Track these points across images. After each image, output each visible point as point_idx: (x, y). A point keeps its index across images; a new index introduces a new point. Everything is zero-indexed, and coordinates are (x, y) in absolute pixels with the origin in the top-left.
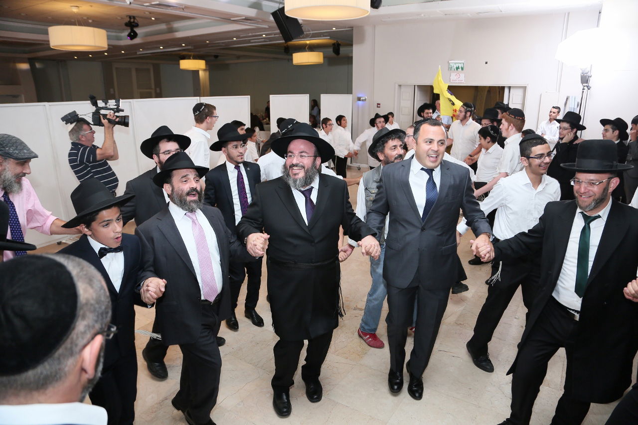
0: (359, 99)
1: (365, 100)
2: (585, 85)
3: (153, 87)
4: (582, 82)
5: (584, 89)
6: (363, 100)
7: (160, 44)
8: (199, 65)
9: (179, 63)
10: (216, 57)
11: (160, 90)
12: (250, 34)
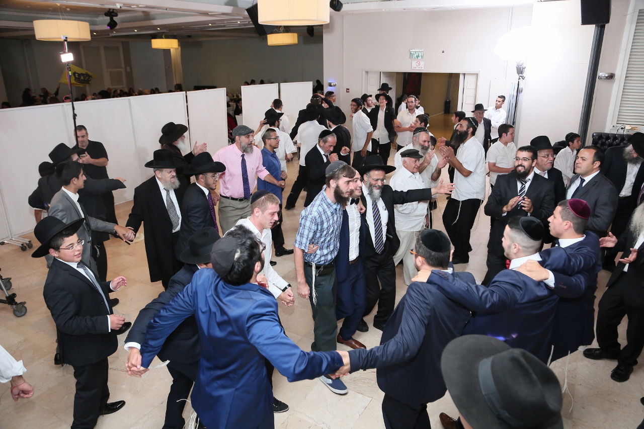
0: (329, 84)
1: (335, 85)
2: (520, 75)
3: (123, 66)
4: (518, 73)
5: (519, 79)
6: (333, 86)
7: (136, 28)
8: (171, 45)
9: (151, 42)
10: (189, 37)
11: (131, 69)
12: (226, 22)
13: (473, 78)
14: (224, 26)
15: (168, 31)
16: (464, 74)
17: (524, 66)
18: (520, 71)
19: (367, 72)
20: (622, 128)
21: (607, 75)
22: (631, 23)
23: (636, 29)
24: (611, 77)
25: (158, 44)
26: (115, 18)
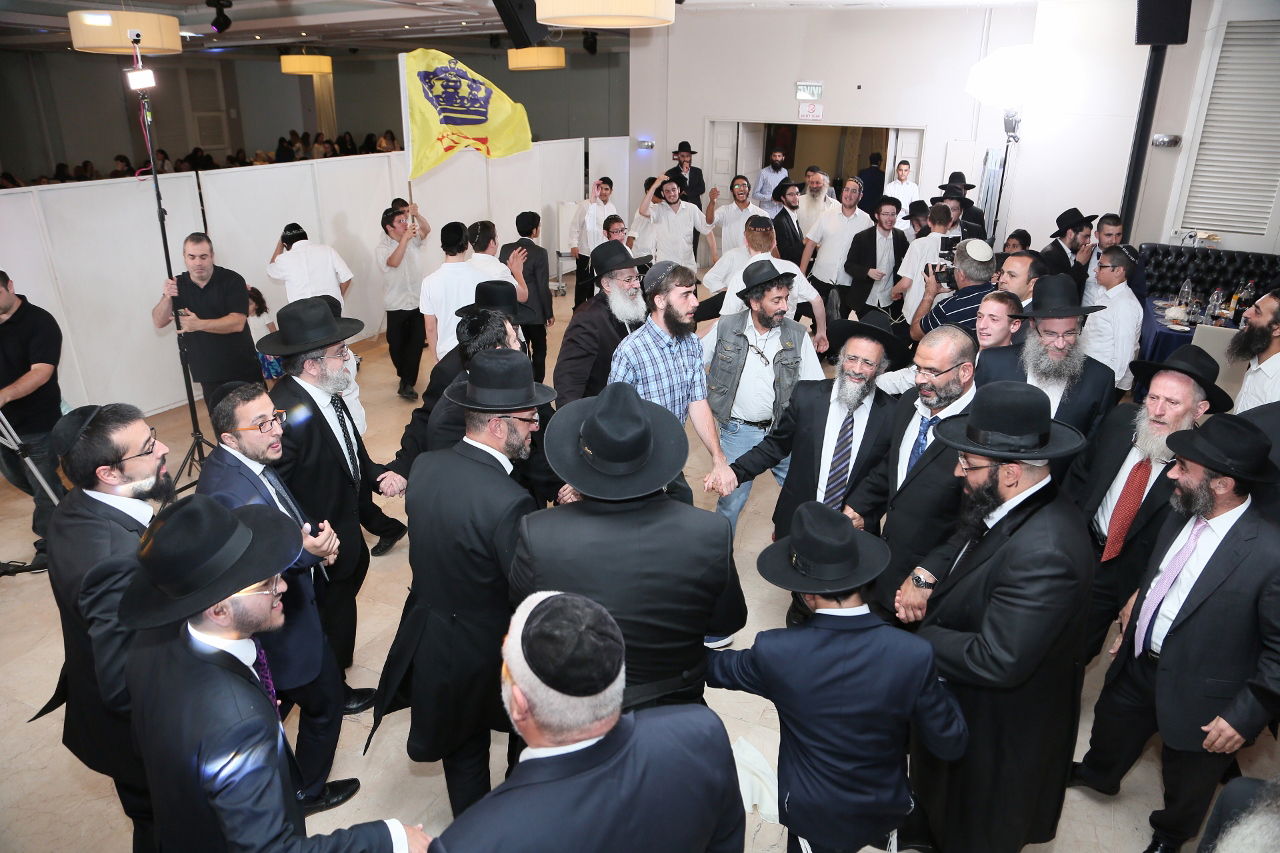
0: (640, 144)
1: (652, 147)
2: (1011, 134)
3: (223, 106)
4: (1007, 130)
5: (1009, 141)
6: (648, 147)
7: (258, 32)
8: (317, 66)
9: (279, 61)
10: (354, 51)
11: (238, 113)
12: (440, 22)
13: (914, 138)
14: (433, 31)
15: (320, 40)
16: (897, 131)
17: (1017, 118)
18: (1011, 127)
19: (713, 123)
20: (1191, 237)
21: (1166, 140)
22: (1214, 46)
23: (1220, 58)
24: (1175, 142)
25: (292, 64)
26: (226, 11)
